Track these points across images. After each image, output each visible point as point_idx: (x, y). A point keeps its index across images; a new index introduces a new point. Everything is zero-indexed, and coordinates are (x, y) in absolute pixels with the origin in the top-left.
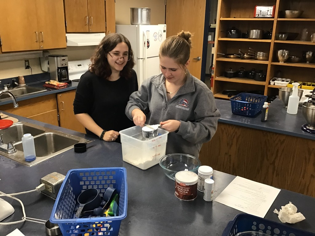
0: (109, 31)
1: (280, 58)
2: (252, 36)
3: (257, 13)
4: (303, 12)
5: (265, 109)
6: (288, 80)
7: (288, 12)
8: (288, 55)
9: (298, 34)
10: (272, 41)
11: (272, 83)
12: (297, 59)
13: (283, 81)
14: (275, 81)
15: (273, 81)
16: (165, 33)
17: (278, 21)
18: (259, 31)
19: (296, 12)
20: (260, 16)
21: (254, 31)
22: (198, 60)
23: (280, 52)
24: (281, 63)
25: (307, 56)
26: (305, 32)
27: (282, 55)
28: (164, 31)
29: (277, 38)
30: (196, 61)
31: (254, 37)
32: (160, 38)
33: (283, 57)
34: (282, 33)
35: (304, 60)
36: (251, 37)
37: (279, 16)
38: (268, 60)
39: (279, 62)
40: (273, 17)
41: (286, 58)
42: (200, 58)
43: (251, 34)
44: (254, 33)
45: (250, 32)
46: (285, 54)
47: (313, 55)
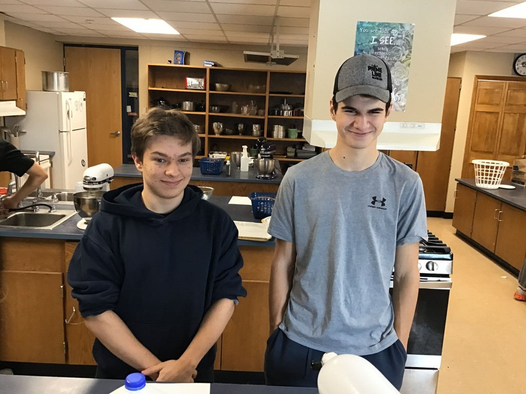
0: (20, 99)
1: (216, 131)
2: (186, 108)
3: (188, 85)
4: (231, 85)
5: (229, 165)
6: (225, 153)
7: (218, 85)
8: (223, 127)
9: (228, 106)
10: (206, 113)
11: (211, 156)
12: (231, 131)
13: (220, 154)
14: (214, 155)
15: (211, 154)
16: (85, 102)
17: (210, 94)
18: (192, 103)
19: (225, 86)
20: (191, 88)
21: (187, 102)
22: (117, 135)
23: (215, 125)
24: (217, 136)
25: (239, 128)
26: (235, 106)
27: (217, 128)
28: (84, 100)
29: (210, 111)
30: (115, 137)
31: (187, 109)
32: (81, 107)
33: (219, 129)
34: (215, 106)
35: (236, 132)
36: (184, 109)
37: (211, 89)
38: (204, 133)
39: (214, 134)
40: (205, 90)
41: (221, 130)
42: (119, 132)
43: (184, 107)
44: (187, 105)
45: (182, 104)
46: (220, 126)
47: (244, 127)
